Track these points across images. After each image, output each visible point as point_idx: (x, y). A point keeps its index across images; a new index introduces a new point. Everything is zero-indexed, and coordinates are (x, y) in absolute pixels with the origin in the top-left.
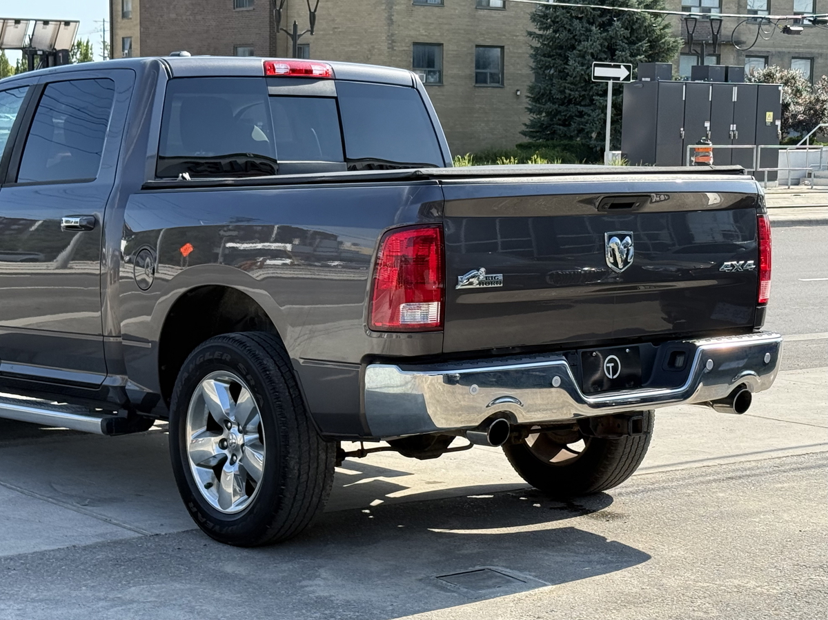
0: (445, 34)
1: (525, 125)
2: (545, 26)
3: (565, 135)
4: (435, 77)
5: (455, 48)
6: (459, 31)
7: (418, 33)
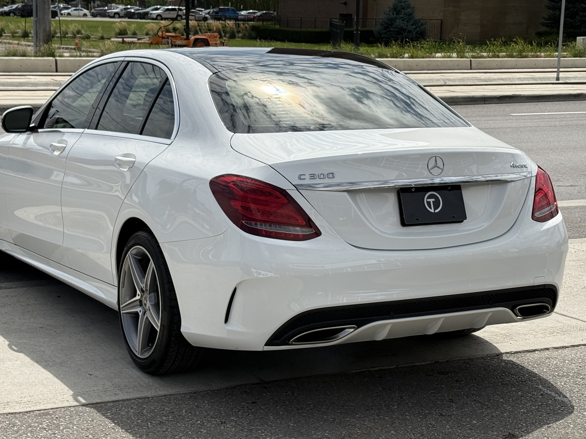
1: (544, 18)
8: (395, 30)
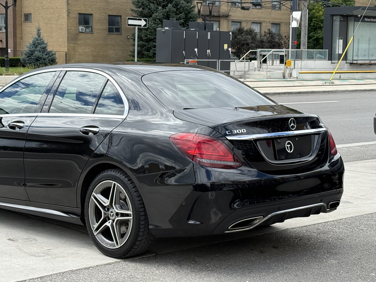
0: (94, 10)
1: (131, 51)
2: (138, 6)
3: (148, 56)
4: (89, 29)
5: (99, 16)
6: (100, 8)
7: (81, 9)
8: (34, 58)
